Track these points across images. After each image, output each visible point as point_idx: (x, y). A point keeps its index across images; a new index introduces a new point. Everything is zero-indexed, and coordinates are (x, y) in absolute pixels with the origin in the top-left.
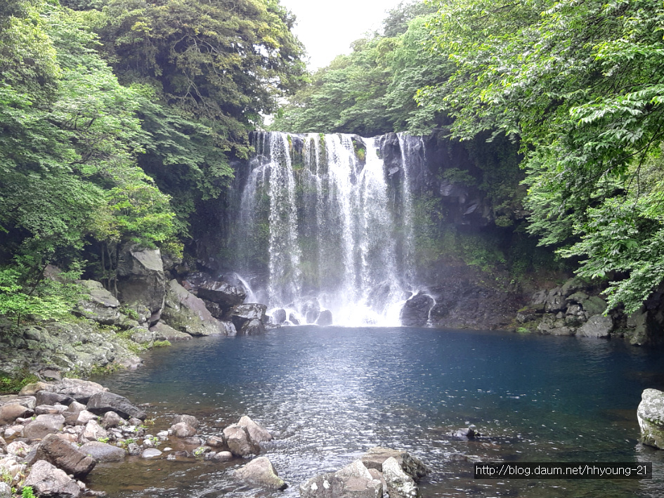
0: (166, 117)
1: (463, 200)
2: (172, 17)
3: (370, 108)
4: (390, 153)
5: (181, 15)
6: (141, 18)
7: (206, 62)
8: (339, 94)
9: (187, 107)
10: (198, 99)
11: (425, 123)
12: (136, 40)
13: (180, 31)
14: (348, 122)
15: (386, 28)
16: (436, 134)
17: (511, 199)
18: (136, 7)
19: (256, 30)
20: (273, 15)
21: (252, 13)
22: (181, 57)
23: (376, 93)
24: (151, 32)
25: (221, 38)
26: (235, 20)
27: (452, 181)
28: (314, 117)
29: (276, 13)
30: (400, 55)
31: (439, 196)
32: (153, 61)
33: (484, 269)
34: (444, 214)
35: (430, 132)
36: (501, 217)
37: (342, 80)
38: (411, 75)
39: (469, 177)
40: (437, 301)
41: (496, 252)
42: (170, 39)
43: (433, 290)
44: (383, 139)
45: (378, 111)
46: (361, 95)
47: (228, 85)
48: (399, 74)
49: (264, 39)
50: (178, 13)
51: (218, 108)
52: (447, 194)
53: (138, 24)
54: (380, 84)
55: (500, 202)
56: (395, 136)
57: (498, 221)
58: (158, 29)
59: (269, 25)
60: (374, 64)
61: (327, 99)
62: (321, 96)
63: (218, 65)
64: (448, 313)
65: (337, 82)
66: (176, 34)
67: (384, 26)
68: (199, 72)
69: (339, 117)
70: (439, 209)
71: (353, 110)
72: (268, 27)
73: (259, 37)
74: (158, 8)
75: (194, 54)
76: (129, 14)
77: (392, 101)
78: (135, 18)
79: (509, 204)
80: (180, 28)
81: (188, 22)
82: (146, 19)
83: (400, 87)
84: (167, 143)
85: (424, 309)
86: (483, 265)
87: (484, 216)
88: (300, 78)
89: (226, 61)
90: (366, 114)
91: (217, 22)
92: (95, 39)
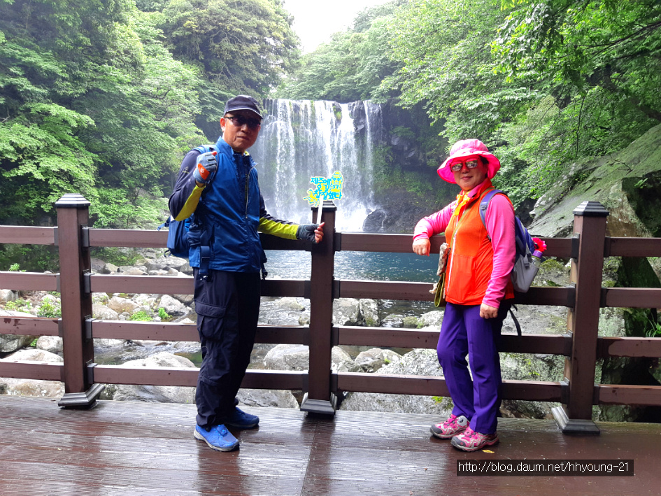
0: (208, 88)
1: (406, 148)
2: (211, 18)
3: (344, 83)
4: (359, 115)
5: (218, 16)
6: (190, 18)
7: (234, 50)
8: (323, 72)
9: (222, 81)
10: (228, 76)
11: (382, 94)
12: (186, 33)
13: (217, 28)
14: (329, 92)
15: (356, 25)
16: (389, 103)
17: (438, 147)
18: (186, 10)
19: (268, 28)
20: (279, 16)
21: (264, 15)
22: (217, 46)
23: (349, 72)
24: (197, 28)
25: (244, 34)
26: (254, 21)
27: (399, 135)
28: (305, 89)
29: (281, 15)
30: (366, 46)
31: (391, 145)
32: (198, 48)
33: (419, 194)
34: (394, 158)
35: (385, 101)
36: (431, 160)
37: (325, 62)
38: (373, 61)
39: (411, 132)
40: (387, 215)
41: (427, 183)
42: (210, 33)
43: (385, 208)
44: (354, 105)
45: (350, 85)
46: (338, 74)
47: (249, 66)
48: (365, 59)
49: (273, 34)
50: (215, 15)
51: (242, 83)
52: (395, 144)
53: (188, 22)
54: (352, 66)
55: (430, 150)
56: (362, 103)
57: (428, 163)
58: (201, 26)
59: (277, 24)
60: (348, 51)
61: (314, 75)
62: (311, 74)
63: (242, 52)
64: (394, 223)
65: (321, 63)
66: (214, 30)
67: (354, 23)
68: (230, 57)
69: (323, 89)
70: (390, 154)
71: (333, 84)
72: (275, 25)
73: (270, 32)
74: (201, 11)
75: (226, 44)
76: (181, 15)
77: (360, 79)
78: (186, 18)
79: (436, 151)
80: (216, 25)
81: (221, 21)
82: (193, 19)
83: (366, 69)
84: (210, 107)
85: (380, 221)
86: (418, 191)
87: (420, 159)
88: (298, 61)
89: (247, 50)
90: (342, 87)
91: (242, 22)
92: (161, 33)
